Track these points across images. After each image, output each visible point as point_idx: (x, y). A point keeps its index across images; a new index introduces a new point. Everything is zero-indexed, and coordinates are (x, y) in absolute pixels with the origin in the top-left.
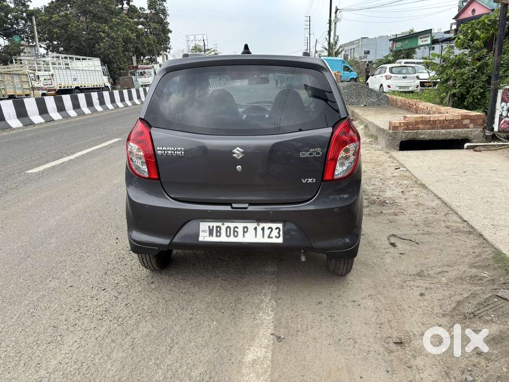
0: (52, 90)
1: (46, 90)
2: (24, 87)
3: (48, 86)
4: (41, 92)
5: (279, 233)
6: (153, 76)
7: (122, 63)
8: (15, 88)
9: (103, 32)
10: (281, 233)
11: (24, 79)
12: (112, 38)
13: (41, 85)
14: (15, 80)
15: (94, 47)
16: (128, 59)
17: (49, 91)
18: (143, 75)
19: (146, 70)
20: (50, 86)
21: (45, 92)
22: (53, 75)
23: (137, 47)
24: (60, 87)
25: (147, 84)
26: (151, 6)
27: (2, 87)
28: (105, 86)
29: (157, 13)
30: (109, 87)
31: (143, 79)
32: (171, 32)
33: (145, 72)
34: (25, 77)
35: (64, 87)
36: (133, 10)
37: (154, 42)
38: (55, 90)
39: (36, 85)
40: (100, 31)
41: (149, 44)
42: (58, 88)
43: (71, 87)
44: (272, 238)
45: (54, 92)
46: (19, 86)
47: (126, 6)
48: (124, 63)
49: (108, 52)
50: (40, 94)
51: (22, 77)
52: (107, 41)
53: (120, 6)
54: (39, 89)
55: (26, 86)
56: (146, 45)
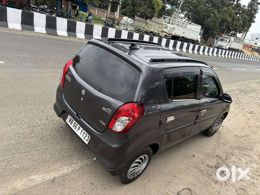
0: (171, 35)
1: (168, 34)
2: (159, 30)
3: (170, 32)
4: (165, 34)
5: (88, 139)
6: (227, 43)
7: (216, 31)
8: (155, 29)
9: (213, 14)
10: (89, 140)
11: (161, 26)
12: (216, 18)
13: (167, 31)
14: (157, 26)
15: (205, 20)
16: (220, 30)
17: (169, 34)
18: (222, 41)
19: (225, 39)
20: (171, 33)
21: (167, 35)
22: (174, 28)
23: (228, 25)
24: (175, 34)
25: (222, 46)
26: (251, 5)
27: (150, 27)
28: (197, 40)
29: (251, 10)
30: (199, 41)
31: (221, 42)
32: (254, 22)
33: (224, 40)
34: (162, 25)
35: (177, 35)
36: (238, 5)
37: (240, 25)
38: (172, 35)
39: (165, 30)
40: (212, 13)
41: (236, 25)
42: (174, 35)
43: (180, 36)
44: (85, 139)
45: (171, 36)
46: (157, 29)
47: (235, 3)
48: (217, 32)
49: (210, 24)
50: (164, 35)
51: (160, 25)
52: (213, 18)
53: (232, 2)
54: (165, 32)
55: (160, 30)
56: (234, 25)
